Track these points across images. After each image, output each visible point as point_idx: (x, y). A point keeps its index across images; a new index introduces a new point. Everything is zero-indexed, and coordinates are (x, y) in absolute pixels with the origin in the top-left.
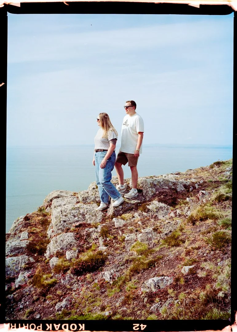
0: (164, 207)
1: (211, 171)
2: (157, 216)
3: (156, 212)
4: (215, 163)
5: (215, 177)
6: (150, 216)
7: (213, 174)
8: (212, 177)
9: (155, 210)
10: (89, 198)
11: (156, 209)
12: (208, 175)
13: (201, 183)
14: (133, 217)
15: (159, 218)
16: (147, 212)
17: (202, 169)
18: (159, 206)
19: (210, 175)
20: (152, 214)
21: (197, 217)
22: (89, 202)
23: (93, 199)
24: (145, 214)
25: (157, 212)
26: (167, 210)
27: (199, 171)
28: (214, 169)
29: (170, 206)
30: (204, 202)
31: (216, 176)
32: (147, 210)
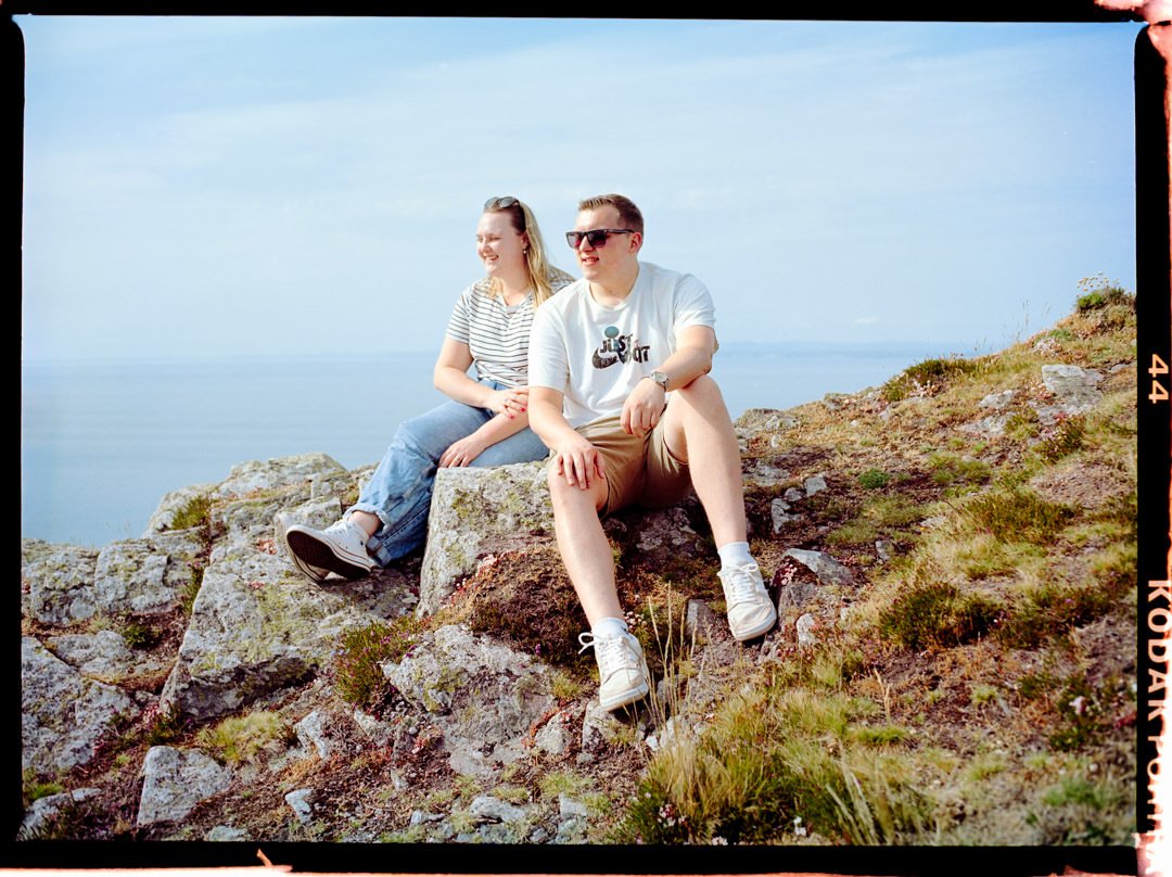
0: (509, 673)
1: (886, 415)
2: (439, 741)
3: (439, 714)
4: (911, 373)
5: (907, 455)
6: (391, 743)
7: (899, 432)
8: (889, 453)
9: (434, 699)
10: (88, 592)
11: (442, 687)
12: (865, 444)
13: (811, 490)
14: (292, 741)
15: (453, 763)
16: (382, 709)
17: (832, 407)
18: (473, 669)
19: (874, 440)
20: (409, 724)
21: (697, 797)
22: (79, 618)
23: (111, 597)
24: (365, 722)
25: (448, 712)
26: (527, 693)
27: (816, 419)
28: (905, 403)
29: (555, 664)
30: (802, 638)
31: (916, 447)
32: (376, 697)
